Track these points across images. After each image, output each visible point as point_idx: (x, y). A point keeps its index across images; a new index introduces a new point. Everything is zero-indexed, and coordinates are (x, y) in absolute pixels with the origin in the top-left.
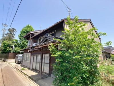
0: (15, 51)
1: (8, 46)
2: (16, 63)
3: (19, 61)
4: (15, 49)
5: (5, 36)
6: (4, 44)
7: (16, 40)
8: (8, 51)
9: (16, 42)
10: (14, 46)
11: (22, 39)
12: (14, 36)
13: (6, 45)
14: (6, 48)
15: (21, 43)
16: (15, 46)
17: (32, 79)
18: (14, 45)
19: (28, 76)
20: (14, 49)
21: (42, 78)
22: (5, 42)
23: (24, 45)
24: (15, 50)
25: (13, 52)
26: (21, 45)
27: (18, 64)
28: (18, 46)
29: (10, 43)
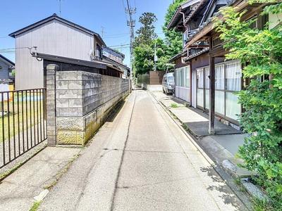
0: (161, 66)
1: (145, 57)
2: (164, 92)
3: (170, 88)
4: (159, 62)
5: (137, 36)
6: (137, 53)
7: (159, 41)
8: (146, 67)
9: (160, 44)
10: (157, 54)
11: (172, 35)
12: (153, 31)
13: (140, 56)
14: (142, 61)
15: (170, 46)
16: (159, 55)
17: (189, 131)
18: (156, 52)
19: (181, 122)
20: (157, 62)
21: (216, 134)
22: (139, 48)
23: (178, 49)
24: (161, 63)
25: (157, 69)
26: (172, 51)
27: (168, 94)
28: (166, 53)
29: (148, 48)
